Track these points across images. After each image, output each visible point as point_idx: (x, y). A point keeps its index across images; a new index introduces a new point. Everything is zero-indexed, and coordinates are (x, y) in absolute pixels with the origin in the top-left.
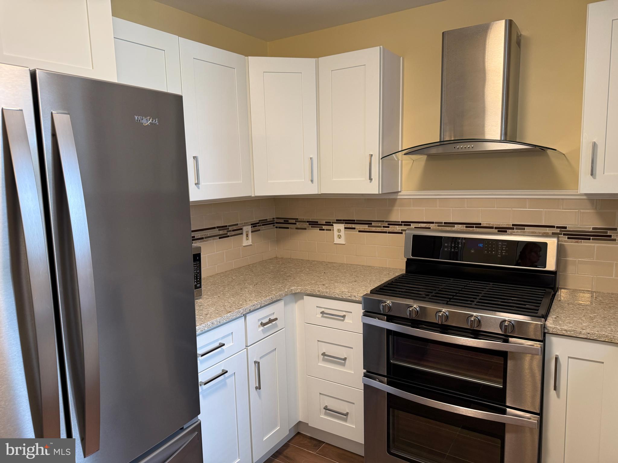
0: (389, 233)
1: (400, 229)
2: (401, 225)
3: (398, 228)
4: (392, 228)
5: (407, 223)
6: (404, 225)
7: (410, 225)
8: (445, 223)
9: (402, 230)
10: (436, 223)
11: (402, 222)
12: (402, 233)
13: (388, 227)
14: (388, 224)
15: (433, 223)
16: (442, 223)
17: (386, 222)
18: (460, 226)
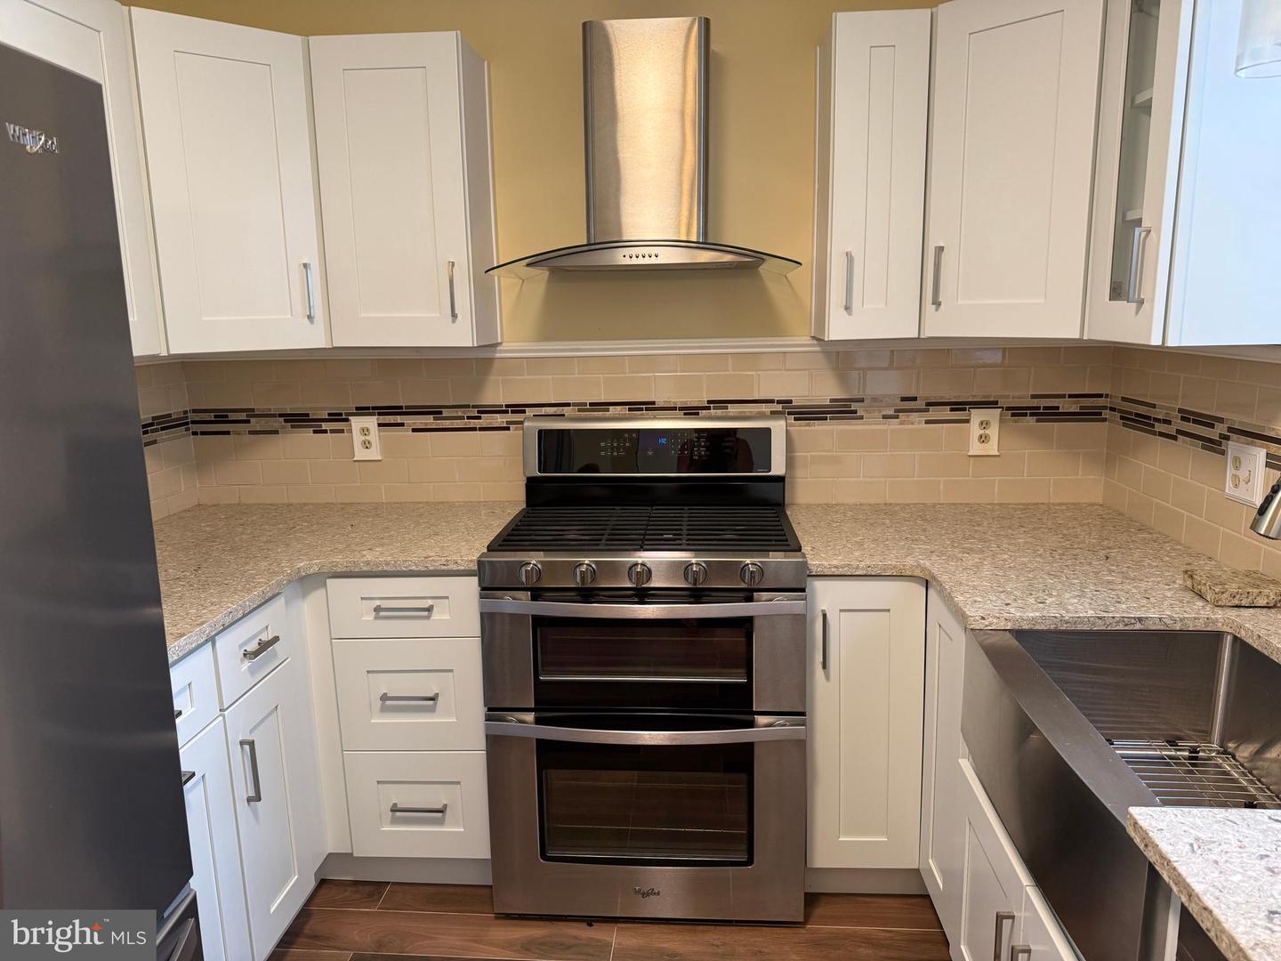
0: (482, 429)
1: (505, 420)
2: (507, 412)
3: (500, 420)
4: (486, 420)
5: (519, 408)
6: (513, 412)
7: (524, 412)
8: (591, 404)
9: (508, 423)
10: (575, 405)
11: (507, 406)
12: (508, 429)
13: (479, 418)
14: (479, 412)
15: (568, 405)
16: (585, 404)
17: (474, 407)
18: (619, 408)
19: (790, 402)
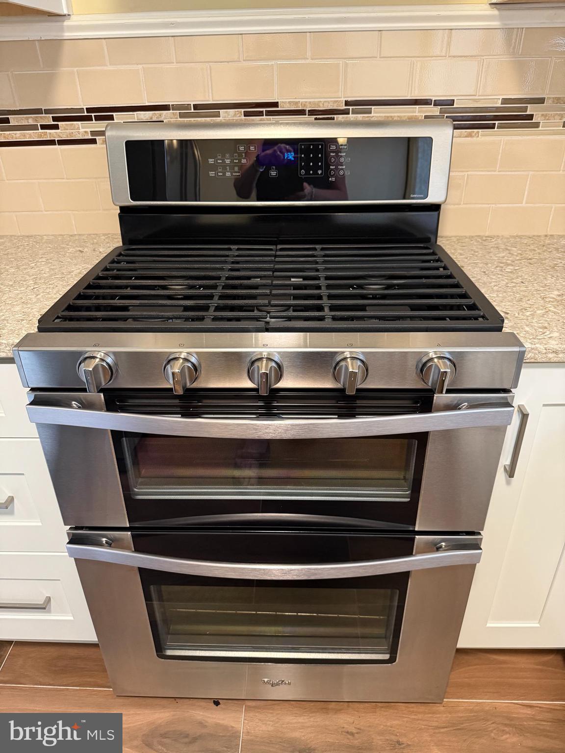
0: (62, 142)
1: (89, 130)
2: (89, 118)
3: (82, 129)
4: (66, 130)
5: (104, 113)
6: (98, 118)
7: (111, 118)
8: (196, 107)
9: (93, 133)
10: (176, 107)
11: (89, 110)
12: (93, 141)
13: (56, 127)
14: (54, 119)
15: (165, 108)
16: (187, 107)
17: (48, 111)
18: (232, 111)
19: (452, 102)
